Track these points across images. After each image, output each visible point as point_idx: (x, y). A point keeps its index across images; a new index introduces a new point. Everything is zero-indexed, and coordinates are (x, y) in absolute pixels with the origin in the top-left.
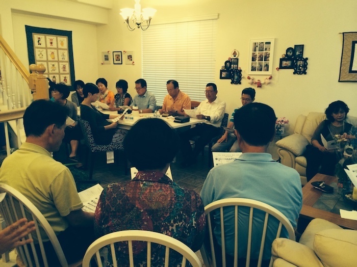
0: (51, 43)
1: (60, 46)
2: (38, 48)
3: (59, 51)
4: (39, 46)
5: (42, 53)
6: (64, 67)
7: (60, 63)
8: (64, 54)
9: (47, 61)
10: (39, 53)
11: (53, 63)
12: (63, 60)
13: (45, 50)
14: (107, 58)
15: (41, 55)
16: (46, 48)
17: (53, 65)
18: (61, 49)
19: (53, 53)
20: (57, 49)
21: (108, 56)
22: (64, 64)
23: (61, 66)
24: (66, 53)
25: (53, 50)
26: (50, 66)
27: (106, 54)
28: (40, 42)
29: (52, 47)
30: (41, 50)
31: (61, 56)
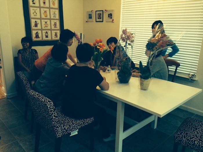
0: (44, 3)
1: (52, 6)
2: (32, 7)
3: (51, 10)
4: (34, 5)
5: (36, 11)
6: (55, 24)
7: (52, 21)
8: (56, 13)
9: (41, 19)
10: (33, 11)
11: (46, 21)
12: (55, 18)
13: (38, 9)
14: (90, 17)
15: (35, 14)
16: (40, 7)
17: (46, 22)
18: (52, 8)
19: (45, 12)
20: (50, 8)
21: (91, 15)
22: (55, 21)
23: (53, 23)
24: (57, 12)
25: (45, 9)
26: (43, 23)
27: (90, 13)
28: (34, 2)
29: (44, 6)
30: (35, 9)
31: (53, 14)
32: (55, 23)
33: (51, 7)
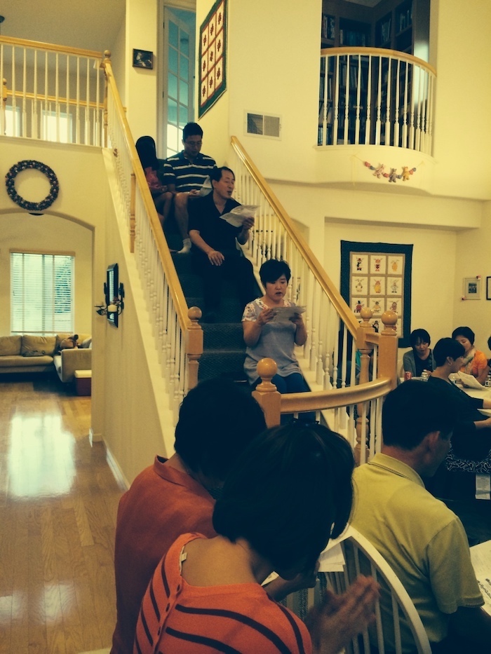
0: (378, 267)
1: (391, 271)
2: (356, 275)
3: (389, 278)
4: (359, 272)
5: (362, 283)
6: (394, 307)
7: (388, 299)
8: (397, 284)
9: (368, 296)
10: (357, 283)
11: (377, 300)
12: (394, 294)
13: (366, 279)
14: (473, 289)
15: (359, 287)
16: (369, 275)
17: (377, 303)
18: (391, 276)
19: (378, 283)
20: (386, 275)
21: (475, 285)
22: (395, 300)
23: (390, 304)
24: (400, 282)
25: (378, 279)
26: (372, 304)
27: (472, 282)
28: (360, 267)
29: (377, 272)
30: (360, 278)
31: (392, 287)
32: (394, 303)
33: (389, 273)
